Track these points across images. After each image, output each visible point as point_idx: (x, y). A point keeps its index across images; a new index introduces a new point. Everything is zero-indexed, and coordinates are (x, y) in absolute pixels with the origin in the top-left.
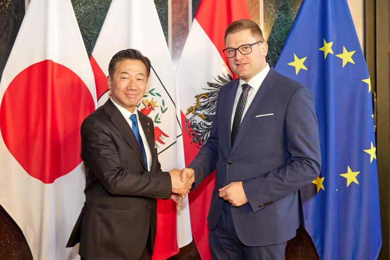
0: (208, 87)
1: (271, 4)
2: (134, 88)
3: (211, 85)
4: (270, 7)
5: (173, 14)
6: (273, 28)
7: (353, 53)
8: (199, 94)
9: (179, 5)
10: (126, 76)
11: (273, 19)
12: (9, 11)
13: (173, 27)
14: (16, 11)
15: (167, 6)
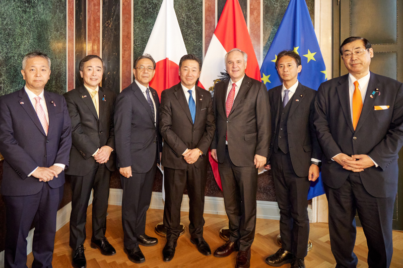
0: (221, 75)
1: (268, 22)
2: (190, 75)
3: (222, 74)
4: (267, 24)
5: (206, 29)
6: (269, 37)
7: (314, 54)
8: (215, 79)
9: (209, 24)
10: (186, 69)
11: (269, 32)
12: (111, 30)
13: (205, 38)
14: (115, 30)
15: (202, 25)
